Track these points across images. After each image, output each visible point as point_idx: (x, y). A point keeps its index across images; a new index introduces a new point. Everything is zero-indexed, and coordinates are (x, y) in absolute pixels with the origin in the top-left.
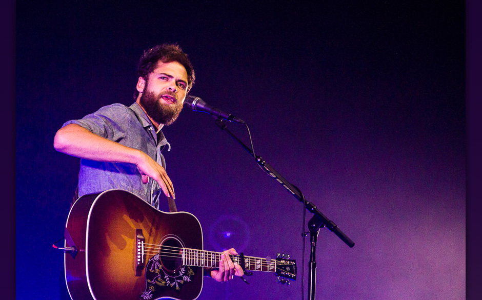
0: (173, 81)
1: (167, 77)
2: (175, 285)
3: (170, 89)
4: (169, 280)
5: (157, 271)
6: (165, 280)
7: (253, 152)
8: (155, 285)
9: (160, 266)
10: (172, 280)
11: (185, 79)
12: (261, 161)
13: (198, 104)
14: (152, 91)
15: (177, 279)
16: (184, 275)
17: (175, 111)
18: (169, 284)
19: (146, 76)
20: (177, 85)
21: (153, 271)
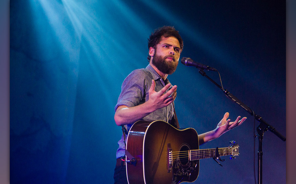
0: (172, 48)
1: (168, 46)
2: (187, 174)
3: (171, 53)
4: (184, 171)
5: (178, 167)
6: (182, 172)
7: (222, 88)
8: (178, 176)
9: (179, 164)
10: (185, 171)
11: (179, 46)
12: (227, 92)
13: (188, 62)
14: (160, 55)
15: (188, 170)
16: (191, 166)
17: (174, 65)
18: (184, 173)
19: (155, 46)
20: (175, 50)
21: (176, 168)
